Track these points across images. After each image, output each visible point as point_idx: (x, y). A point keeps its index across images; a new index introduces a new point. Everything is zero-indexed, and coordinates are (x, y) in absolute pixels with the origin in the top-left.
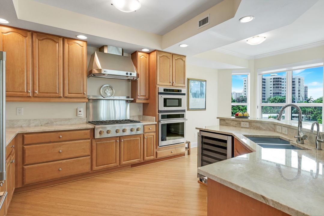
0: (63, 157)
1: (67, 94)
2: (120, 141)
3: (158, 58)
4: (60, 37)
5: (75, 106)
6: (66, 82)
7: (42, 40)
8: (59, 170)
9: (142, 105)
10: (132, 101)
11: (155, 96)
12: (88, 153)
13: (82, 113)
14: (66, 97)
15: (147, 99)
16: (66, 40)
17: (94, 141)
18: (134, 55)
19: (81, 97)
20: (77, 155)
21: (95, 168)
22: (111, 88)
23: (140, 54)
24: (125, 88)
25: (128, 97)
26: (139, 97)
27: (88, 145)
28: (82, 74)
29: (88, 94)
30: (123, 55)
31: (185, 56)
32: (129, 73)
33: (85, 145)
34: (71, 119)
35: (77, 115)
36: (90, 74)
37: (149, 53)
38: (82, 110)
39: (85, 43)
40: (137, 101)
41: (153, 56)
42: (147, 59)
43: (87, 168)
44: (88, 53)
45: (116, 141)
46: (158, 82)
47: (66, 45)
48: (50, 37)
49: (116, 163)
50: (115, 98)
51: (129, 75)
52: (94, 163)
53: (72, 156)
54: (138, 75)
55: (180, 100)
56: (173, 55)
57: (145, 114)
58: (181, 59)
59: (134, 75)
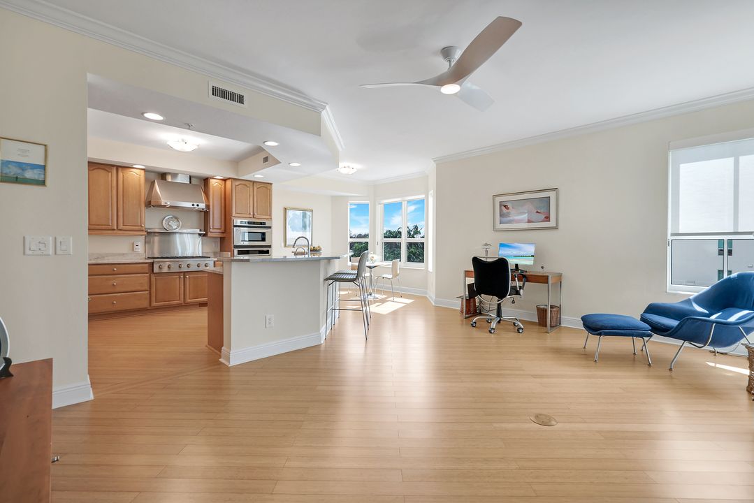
0: (118, 290)
1: (121, 227)
2: (185, 277)
3: (234, 186)
4: (113, 166)
5: (131, 240)
6: (121, 214)
7: (93, 170)
8: (113, 303)
9: (219, 239)
10: (204, 235)
11: (230, 229)
12: (146, 287)
13: (139, 247)
14: (121, 230)
15: (223, 233)
16: (120, 169)
17: (152, 276)
18: (206, 181)
19: (138, 229)
20: (134, 289)
21: (154, 304)
22: (177, 218)
23: (212, 182)
24: (195, 219)
25: (200, 231)
26: (211, 230)
27: (146, 280)
28: (140, 205)
29: (147, 227)
30: (190, 182)
31: (271, 184)
32: (195, 204)
33: (144, 279)
34: (126, 254)
35: (133, 250)
36: (148, 204)
37: (225, 180)
38: (139, 244)
39: (143, 171)
40: (209, 234)
41: (229, 183)
42: (223, 186)
43: (145, 304)
44: (147, 180)
45: (180, 277)
46: (234, 214)
47: (121, 174)
48: (103, 167)
49: (179, 300)
50: (185, 231)
51: (195, 206)
52: (153, 299)
53: (129, 290)
54: (208, 206)
55: (264, 234)
56: (254, 182)
57: (222, 250)
58: (266, 187)
59: (202, 206)
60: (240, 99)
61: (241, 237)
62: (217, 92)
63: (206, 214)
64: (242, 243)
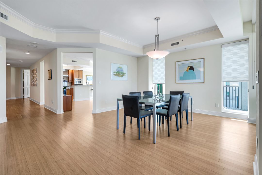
3: (74, 71)
9: (71, 83)
10: (68, 82)
11: (74, 81)
15: (72, 81)
18: (68, 70)
23: (70, 71)
30: (65, 71)
37: (72, 70)
42: (72, 72)
46: (74, 77)
51: (66, 76)
54: (69, 76)
55: (81, 82)
56: (79, 70)
57: (72, 85)
58: (82, 71)
59: (68, 76)
60: (76, 62)
61: (76, 82)
62: (73, 61)
63: (68, 78)
64: (76, 84)
